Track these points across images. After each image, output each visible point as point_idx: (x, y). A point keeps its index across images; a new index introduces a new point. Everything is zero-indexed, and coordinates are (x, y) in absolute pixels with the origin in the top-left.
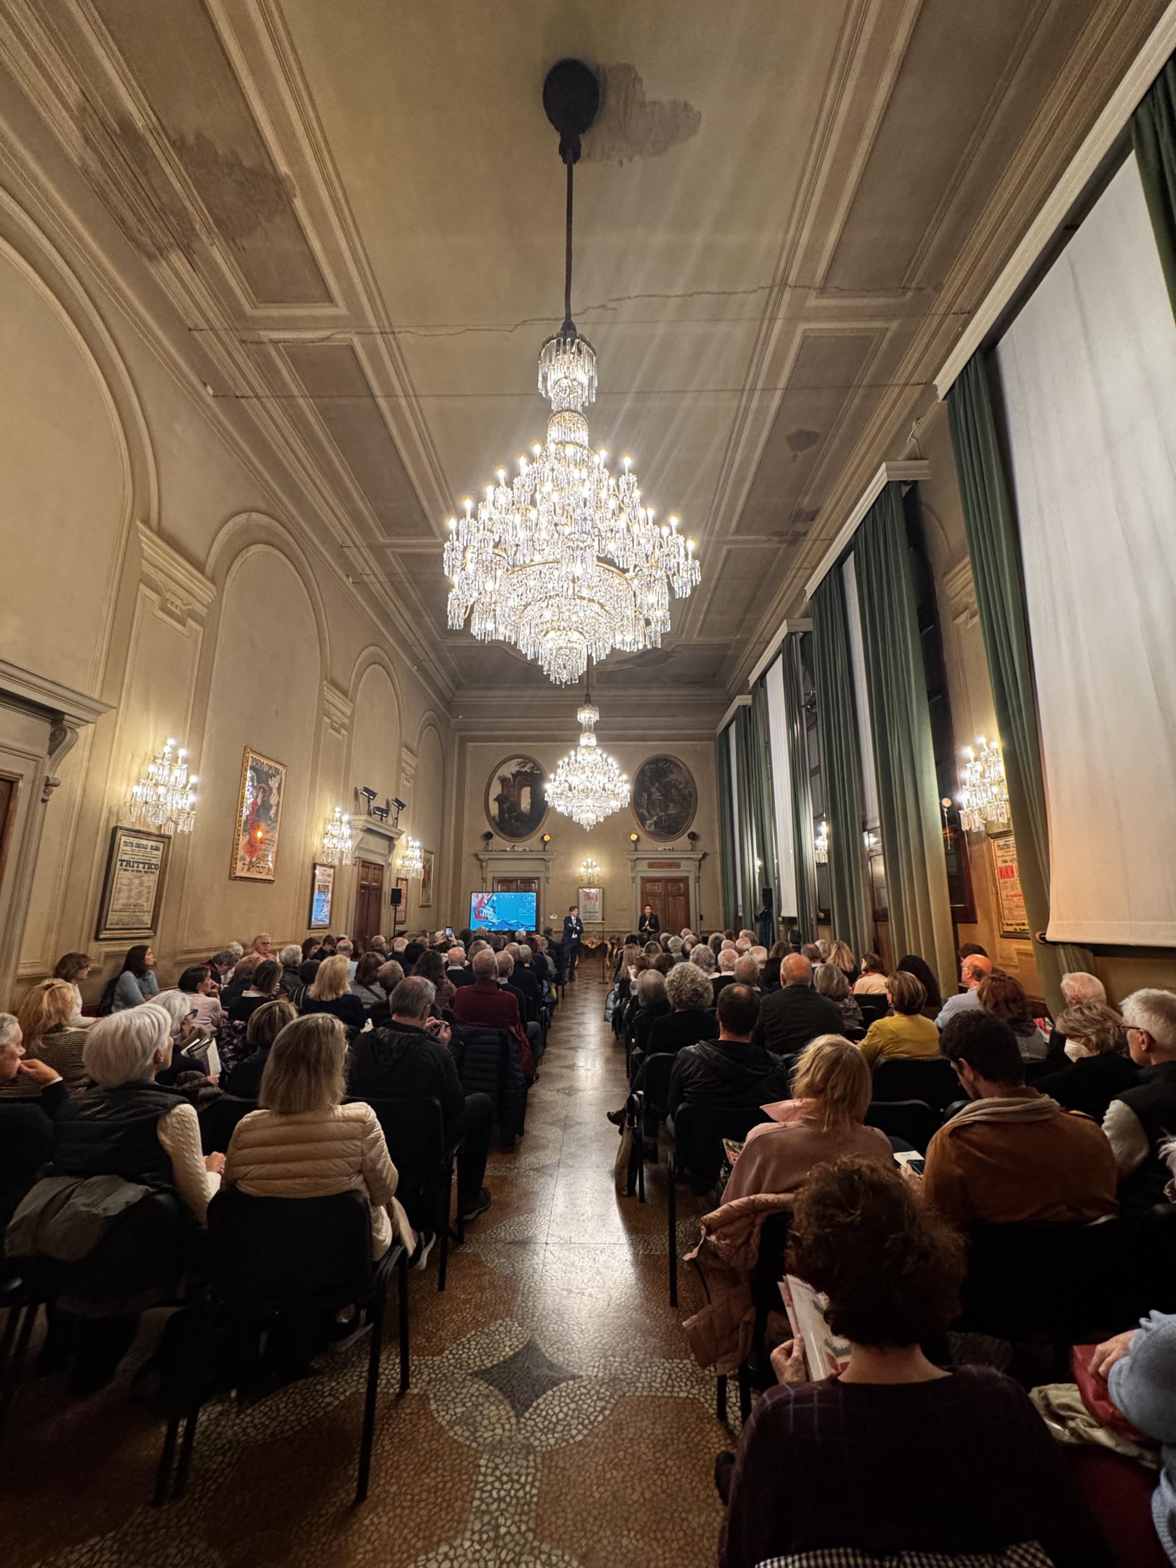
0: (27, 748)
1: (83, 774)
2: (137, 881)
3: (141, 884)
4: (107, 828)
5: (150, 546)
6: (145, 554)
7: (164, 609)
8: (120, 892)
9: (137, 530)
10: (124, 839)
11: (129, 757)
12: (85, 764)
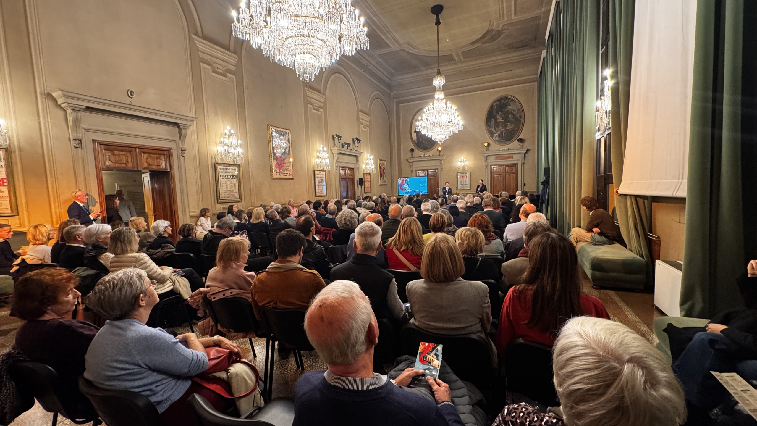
0: (170, 138)
1: (197, 145)
2: (229, 182)
3: (231, 183)
4: (212, 164)
5: (201, 45)
6: (200, 49)
7: (214, 72)
8: (222, 186)
9: (193, 39)
10: (219, 167)
11: (214, 137)
12: (196, 141)
